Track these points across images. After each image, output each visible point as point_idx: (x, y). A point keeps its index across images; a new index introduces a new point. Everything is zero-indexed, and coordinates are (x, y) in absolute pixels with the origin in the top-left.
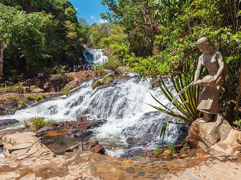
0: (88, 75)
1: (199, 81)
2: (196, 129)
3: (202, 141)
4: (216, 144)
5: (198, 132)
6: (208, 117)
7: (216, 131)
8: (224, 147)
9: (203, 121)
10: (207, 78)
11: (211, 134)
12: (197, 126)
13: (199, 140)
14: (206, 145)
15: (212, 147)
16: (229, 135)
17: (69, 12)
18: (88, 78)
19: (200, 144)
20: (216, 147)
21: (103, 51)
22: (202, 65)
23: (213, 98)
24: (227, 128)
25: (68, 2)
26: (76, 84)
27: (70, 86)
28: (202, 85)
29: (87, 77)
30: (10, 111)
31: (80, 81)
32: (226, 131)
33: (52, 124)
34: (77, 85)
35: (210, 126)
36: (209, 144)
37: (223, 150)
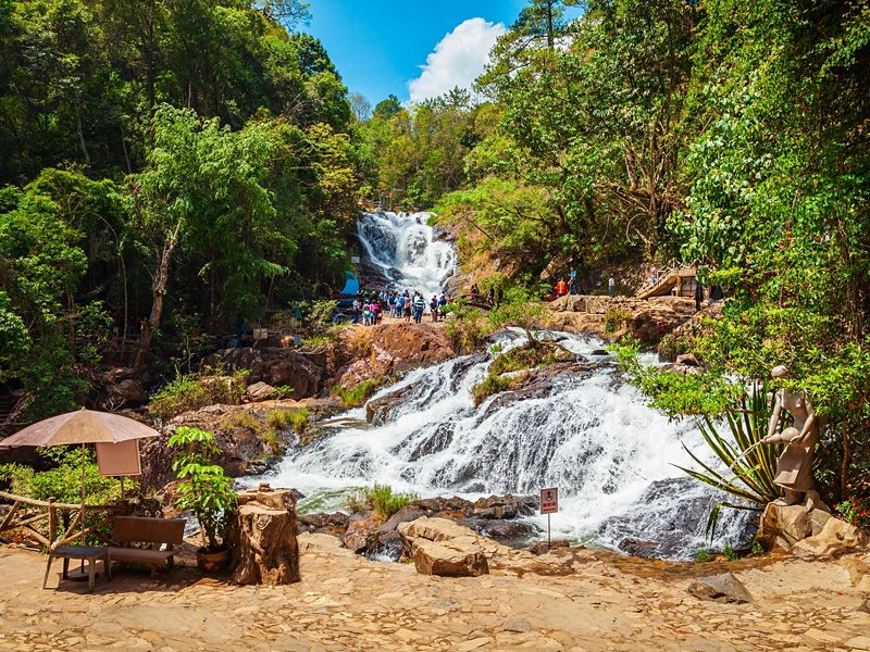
0: (428, 343)
1: (777, 436)
2: (772, 516)
3: (782, 536)
4: (803, 541)
5: (775, 521)
6: (792, 497)
7: (804, 520)
8: (816, 544)
9: (784, 504)
10: (790, 433)
11: (795, 523)
12: (774, 511)
13: (777, 535)
14: (788, 542)
15: (797, 544)
16: (826, 527)
17: (323, 89)
18: (427, 353)
19: (779, 541)
20: (803, 544)
21: (431, 222)
22: (781, 408)
23: (798, 465)
24: (823, 516)
25: (312, 45)
26: (383, 371)
27: (365, 379)
28: (782, 443)
29: (423, 350)
30: (254, 464)
31: (399, 362)
32: (821, 519)
33: (415, 503)
34: (387, 377)
35: (794, 512)
36: (792, 540)
37: (812, 549)
